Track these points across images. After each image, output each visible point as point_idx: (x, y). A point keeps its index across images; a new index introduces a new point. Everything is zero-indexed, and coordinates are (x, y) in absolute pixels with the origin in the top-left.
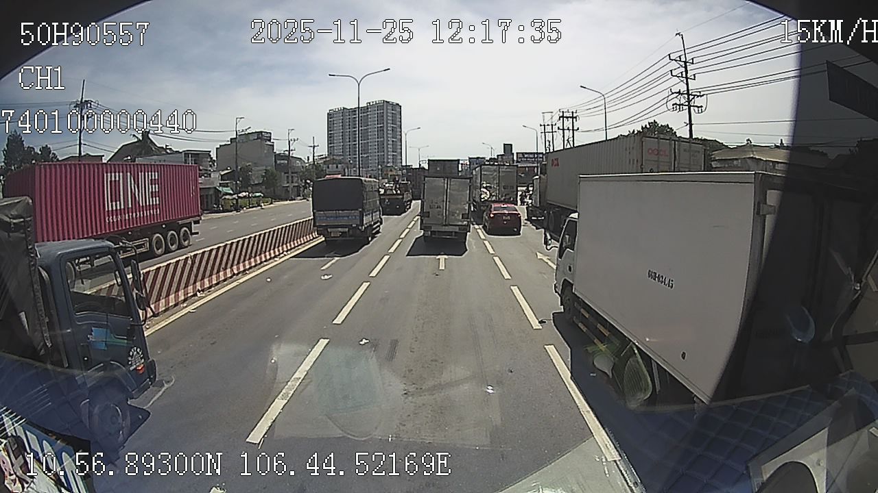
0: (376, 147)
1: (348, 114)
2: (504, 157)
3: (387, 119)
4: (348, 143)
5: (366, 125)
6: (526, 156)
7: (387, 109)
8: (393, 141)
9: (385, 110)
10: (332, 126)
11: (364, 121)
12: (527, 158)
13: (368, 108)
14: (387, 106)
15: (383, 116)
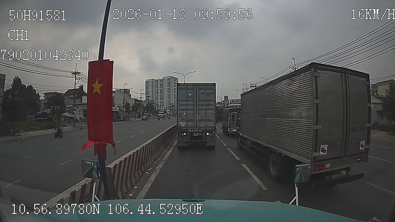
0: (167, 97)
1: (154, 82)
2: (225, 102)
3: (172, 85)
4: (155, 95)
5: (162, 87)
6: (234, 101)
7: (172, 80)
8: (174, 94)
9: (171, 80)
10: (148, 87)
11: (162, 85)
12: (234, 102)
13: (163, 80)
14: (172, 79)
15: (170, 83)
